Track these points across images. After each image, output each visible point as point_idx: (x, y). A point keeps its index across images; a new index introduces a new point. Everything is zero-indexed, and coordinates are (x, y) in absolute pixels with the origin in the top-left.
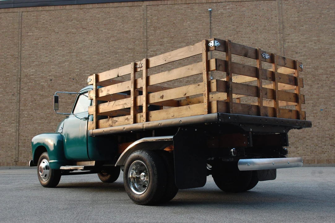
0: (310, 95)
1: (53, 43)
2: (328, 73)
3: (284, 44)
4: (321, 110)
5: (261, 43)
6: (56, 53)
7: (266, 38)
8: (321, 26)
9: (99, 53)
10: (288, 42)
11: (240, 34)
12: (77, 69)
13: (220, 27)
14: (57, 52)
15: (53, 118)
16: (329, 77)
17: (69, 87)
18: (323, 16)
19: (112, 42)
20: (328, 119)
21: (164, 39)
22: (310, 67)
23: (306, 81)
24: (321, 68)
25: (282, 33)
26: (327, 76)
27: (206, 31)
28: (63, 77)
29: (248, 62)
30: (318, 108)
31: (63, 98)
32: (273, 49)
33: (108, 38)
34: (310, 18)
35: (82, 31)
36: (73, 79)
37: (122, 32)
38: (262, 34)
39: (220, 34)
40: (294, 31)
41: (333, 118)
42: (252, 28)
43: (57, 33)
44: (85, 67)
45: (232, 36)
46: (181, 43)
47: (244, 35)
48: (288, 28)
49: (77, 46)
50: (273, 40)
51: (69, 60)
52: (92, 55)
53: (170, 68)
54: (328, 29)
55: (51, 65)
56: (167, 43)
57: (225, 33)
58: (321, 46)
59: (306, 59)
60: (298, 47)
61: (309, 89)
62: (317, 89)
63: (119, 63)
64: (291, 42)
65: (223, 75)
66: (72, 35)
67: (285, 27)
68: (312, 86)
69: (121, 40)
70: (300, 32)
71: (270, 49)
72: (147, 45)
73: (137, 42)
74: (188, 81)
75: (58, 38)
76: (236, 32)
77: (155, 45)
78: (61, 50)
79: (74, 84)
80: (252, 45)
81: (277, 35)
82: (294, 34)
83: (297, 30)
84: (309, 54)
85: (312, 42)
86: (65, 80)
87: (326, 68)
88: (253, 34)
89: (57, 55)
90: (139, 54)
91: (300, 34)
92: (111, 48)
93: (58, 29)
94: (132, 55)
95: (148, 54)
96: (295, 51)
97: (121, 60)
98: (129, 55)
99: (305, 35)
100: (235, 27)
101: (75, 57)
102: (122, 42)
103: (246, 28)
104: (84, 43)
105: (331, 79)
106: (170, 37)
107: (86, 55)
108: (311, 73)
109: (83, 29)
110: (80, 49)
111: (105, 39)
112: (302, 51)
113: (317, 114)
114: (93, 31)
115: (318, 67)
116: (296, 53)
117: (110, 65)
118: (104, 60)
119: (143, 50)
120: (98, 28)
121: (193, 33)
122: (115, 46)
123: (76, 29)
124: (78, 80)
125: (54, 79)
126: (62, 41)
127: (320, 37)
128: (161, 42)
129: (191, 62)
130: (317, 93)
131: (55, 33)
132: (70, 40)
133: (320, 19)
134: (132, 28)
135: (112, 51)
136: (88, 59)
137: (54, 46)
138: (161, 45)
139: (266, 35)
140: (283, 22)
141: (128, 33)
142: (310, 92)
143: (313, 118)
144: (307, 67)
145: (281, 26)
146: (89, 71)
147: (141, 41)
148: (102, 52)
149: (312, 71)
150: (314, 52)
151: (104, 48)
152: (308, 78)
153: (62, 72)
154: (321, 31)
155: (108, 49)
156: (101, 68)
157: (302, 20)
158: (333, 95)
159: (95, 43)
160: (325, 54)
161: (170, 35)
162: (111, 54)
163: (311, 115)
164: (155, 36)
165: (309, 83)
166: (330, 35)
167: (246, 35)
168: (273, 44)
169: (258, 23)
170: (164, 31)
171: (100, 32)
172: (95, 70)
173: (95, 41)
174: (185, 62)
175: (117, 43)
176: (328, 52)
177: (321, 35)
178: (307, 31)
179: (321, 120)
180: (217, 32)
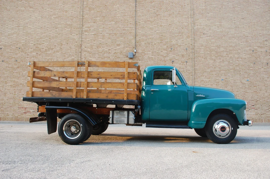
0: (214, 68)
1: (5, 18)
2: (228, 51)
3: (194, 26)
4: (222, 80)
5: (176, 25)
6: (7, 27)
7: (180, 21)
8: (222, 14)
9: (42, 27)
10: (197, 25)
11: (159, 17)
12: (23, 40)
13: (143, 10)
14: (7, 25)
15: (1, 80)
16: (228, 54)
17: (16, 55)
18: (224, 7)
19: (53, 19)
20: (227, 87)
21: (97, 18)
22: (214, 45)
23: (211, 56)
24: (222, 46)
25: (192, 18)
26: (227, 53)
27: (132, 13)
28: (11, 46)
29: (166, 39)
30: (220, 78)
31: (10, 64)
32: (185, 30)
33: (50, 15)
34: (214, 8)
35: (30, 10)
36: (19, 48)
37: (62, 10)
38: (177, 18)
39: (143, 16)
40: (202, 17)
41: (231, 86)
42: (169, 13)
43: (9, 10)
44: (29, 38)
45: (153, 18)
46: (111, 21)
47: (163, 18)
48: (197, 14)
49: (24, 22)
50: (186, 23)
51: (17, 33)
52: (36, 29)
53: (101, 41)
54: (228, 17)
55: (2, 36)
56: (99, 21)
57: (147, 15)
58: (222, 30)
59: (211, 39)
60: (205, 29)
61: (213, 63)
62: (219, 63)
63: (58, 36)
64: (199, 25)
65: (145, 49)
66: (21, 12)
67: (195, 13)
68: (215, 60)
69: (61, 18)
70: (206, 18)
71: (183, 29)
72: (82, 22)
73: (74, 20)
74: (115, 52)
75: (9, 15)
76: (156, 15)
77: (89, 23)
78: (11, 25)
79: (20, 53)
80: (169, 26)
81: (189, 19)
82: (202, 19)
83: (205, 16)
84: (213, 35)
85: (216, 26)
86: (12, 49)
87: (226, 47)
88: (169, 17)
89: (7, 28)
90: (75, 29)
91: (206, 19)
92: (52, 24)
93: (9, 8)
94: (70, 30)
95: (83, 30)
96: (203, 33)
97: (60, 33)
98: (67, 30)
99: (210, 21)
100: (156, 11)
101: (22, 30)
102: (62, 19)
103: (164, 12)
104: (30, 19)
105: (229, 56)
106: (102, 17)
107: (31, 29)
108: (215, 50)
109: (30, 7)
110: (27, 23)
111: (48, 16)
112: (208, 32)
113: (219, 83)
114: (38, 10)
115: (220, 46)
116: (204, 34)
117: (51, 37)
118: (46, 33)
119: (79, 26)
120: (43, 7)
121: (121, 14)
122: (56, 22)
123: (24, 8)
124: (23, 49)
125: (3, 48)
126: (12, 17)
127: (222, 23)
128: (94, 20)
129: (119, 37)
130: (219, 66)
131: (7, 10)
132: (19, 16)
133: (221, 9)
134: (71, 8)
135: (53, 26)
136: (32, 32)
137: (6, 21)
138: (94, 22)
139: (180, 19)
140: (193, 9)
141: (67, 12)
142: (214, 65)
143: (216, 86)
144: (212, 45)
145: (192, 12)
146: (33, 42)
147: (78, 19)
148: (45, 26)
149: (215, 49)
150: (217, 34)
151: (46, 24)
152: (212, 54)
153: (10, 42)
154: (223, 18)
155: (50, 25)
156: (43, 40)
157: (208, 9)
158: (231, 68)
159: (40, 19)
160: (226, 36)
161: (102, 15)
162: (53, 28)
163: (214, 84)
164: (90, 15)
165: (213, 58)
166: (229, 22)
167: (164, 18)
168: (186, 26)
169: (174, 9)
170: (98, 12)
171: (45, 10)
172: (38, 41)
173: (40, 18)
174: (114, 37)
175: (58, 20)
176: (227, 35)
177: (222, 21)
178: (212, 17)
179: (222, 87)
180: (141, 14)
